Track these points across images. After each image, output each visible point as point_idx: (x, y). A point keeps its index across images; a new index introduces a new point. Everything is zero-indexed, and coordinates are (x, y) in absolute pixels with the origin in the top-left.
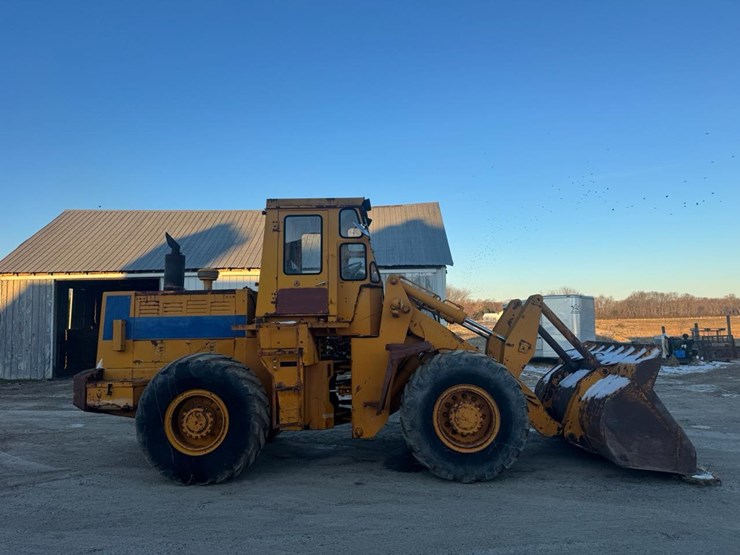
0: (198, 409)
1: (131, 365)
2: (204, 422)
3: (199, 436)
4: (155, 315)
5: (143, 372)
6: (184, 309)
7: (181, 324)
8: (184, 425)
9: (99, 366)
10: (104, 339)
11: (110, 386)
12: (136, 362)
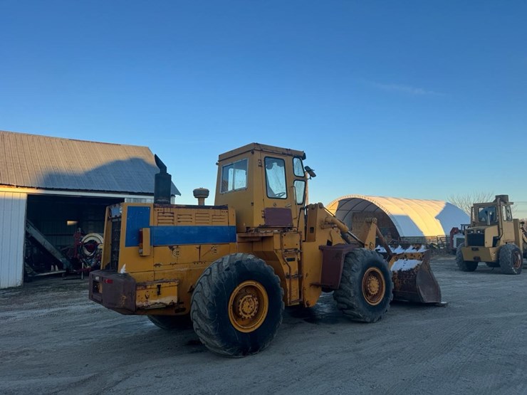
0: (249, 296)
1: (153, 268)
2: (253, 306)
3: (249, 316)
4: (171, 225)
5: (164, 273)
6: (193, 220)
7: (192, 232)
8: (240, 310)
9: (122, 271)
10: (127, 245)
11: (159, 287)
12: (156, 265)
